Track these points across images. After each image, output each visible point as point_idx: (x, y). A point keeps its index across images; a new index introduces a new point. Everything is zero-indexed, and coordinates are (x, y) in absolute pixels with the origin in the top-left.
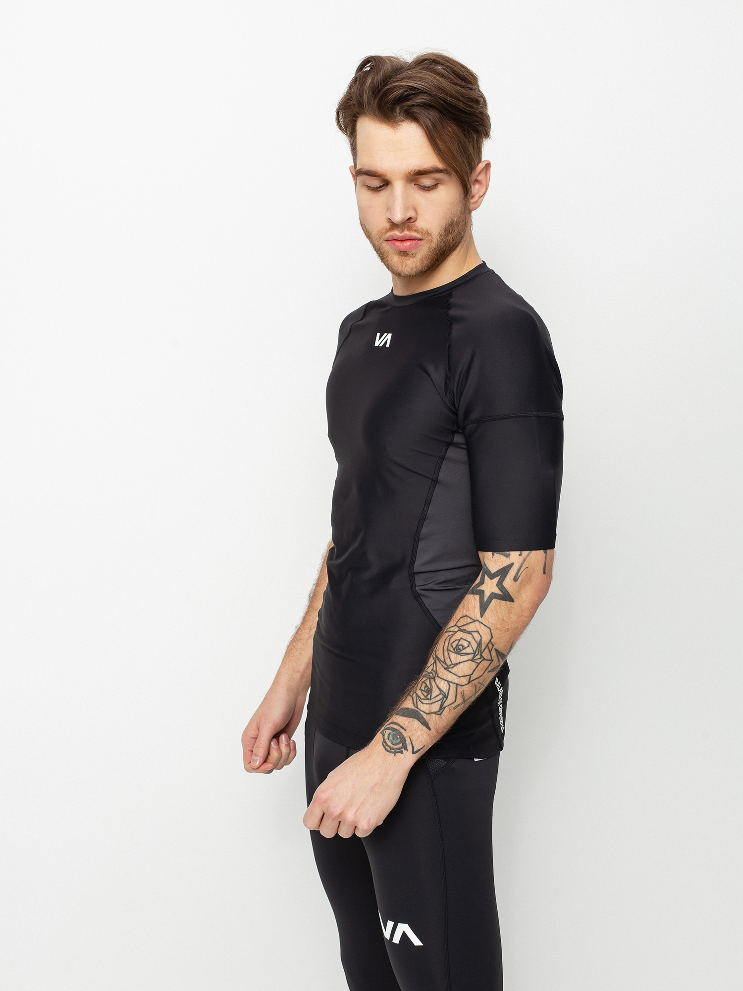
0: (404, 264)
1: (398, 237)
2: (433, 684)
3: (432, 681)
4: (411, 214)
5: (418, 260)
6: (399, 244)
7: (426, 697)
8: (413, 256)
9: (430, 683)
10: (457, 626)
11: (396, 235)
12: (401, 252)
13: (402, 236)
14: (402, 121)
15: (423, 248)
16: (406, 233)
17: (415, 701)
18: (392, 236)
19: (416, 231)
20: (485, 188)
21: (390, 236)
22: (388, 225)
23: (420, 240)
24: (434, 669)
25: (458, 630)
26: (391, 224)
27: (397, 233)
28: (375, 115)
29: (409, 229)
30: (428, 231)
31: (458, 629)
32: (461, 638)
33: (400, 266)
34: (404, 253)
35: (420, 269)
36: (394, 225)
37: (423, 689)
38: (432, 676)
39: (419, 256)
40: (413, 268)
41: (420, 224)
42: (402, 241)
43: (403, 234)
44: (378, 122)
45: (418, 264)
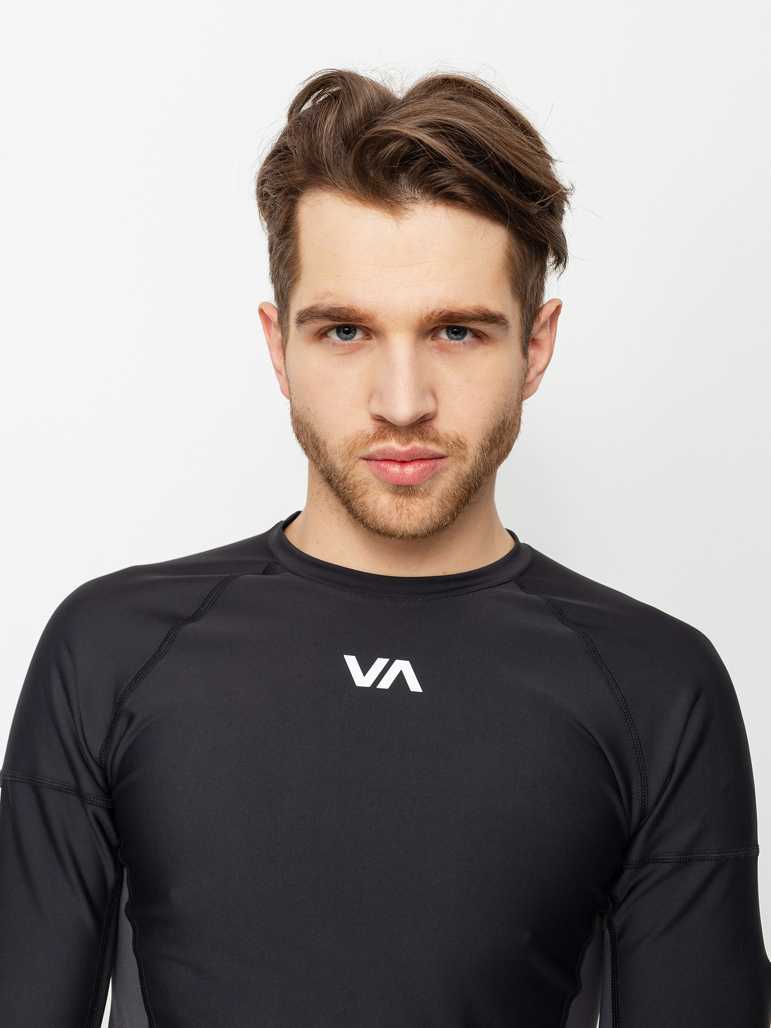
0: (405, 511)
1: (398, 453)
4: (428, 406)
5: (434, 500)
6: (395, 469)
8: (427, 494)
11: (393, 449)
12: (398, 486)
13: (406, 453)
14: (415, 200)
15: (445, 475)
16: (417, 444)
18: (383, 452)
19: (436, 440)
20: (546, 355)
21: (378, 451)
22: (370, 427)
23: (442, 457)
26: (379, 424)
27: (394, 445)
28: (351, 187)
29: (423, 437)
30: (459, 440)
33: (395, 515)
34: (404, 490)
35: (437, 521)
36: (385, 425)
39: (436, 493)
40: (423, 519)
41: (445, 425)
42: (403, 462)
43: (408, 448)
44: (357, 202)
45: (435, 510)
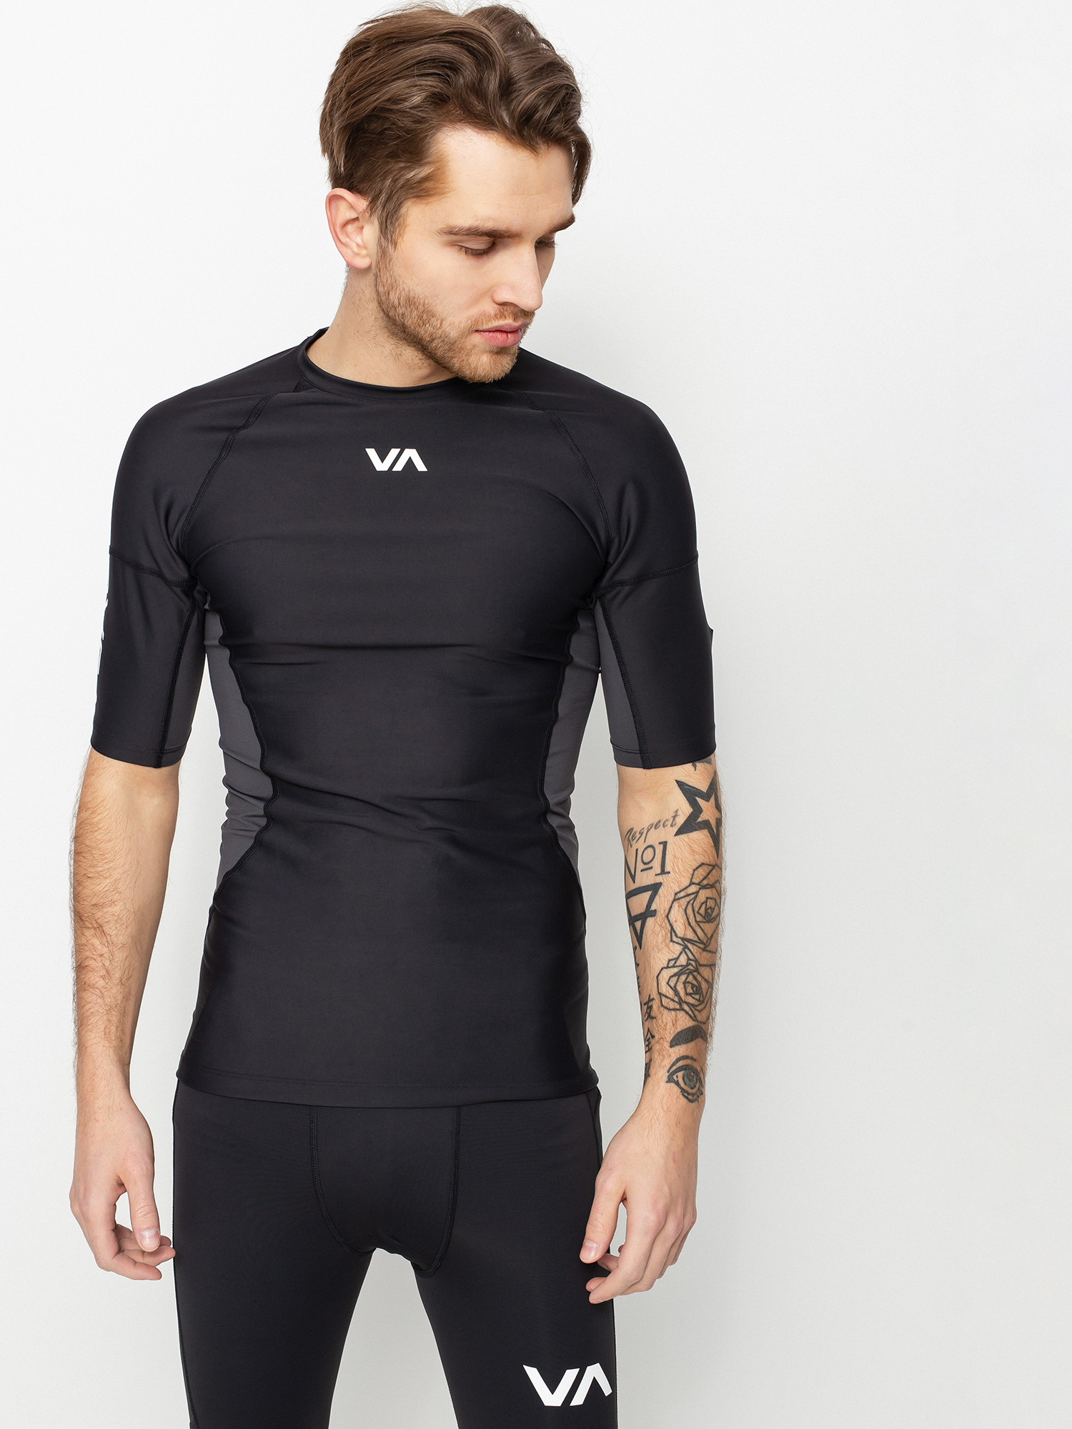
2: (699, 978)
3: (695, 974)
7: (699, 1000)
9: (695, 978)
10: (693, 883)
17: (690, 1012)
24: (691, 957)
25: (700, 889)
31: (698, 887)
32: (707, 898)
37: (691, 991)
38: (692, 968)
